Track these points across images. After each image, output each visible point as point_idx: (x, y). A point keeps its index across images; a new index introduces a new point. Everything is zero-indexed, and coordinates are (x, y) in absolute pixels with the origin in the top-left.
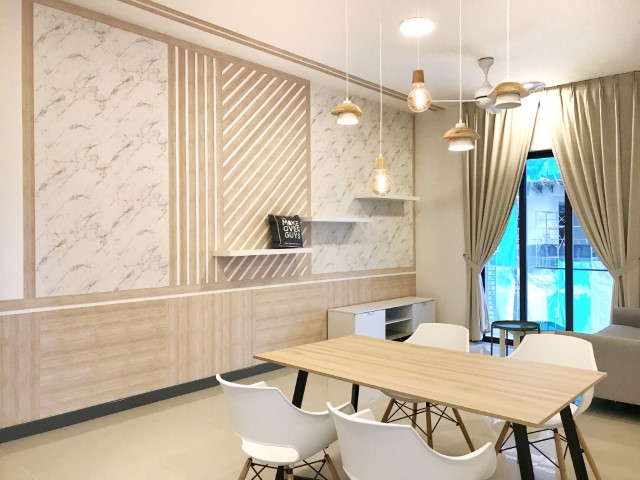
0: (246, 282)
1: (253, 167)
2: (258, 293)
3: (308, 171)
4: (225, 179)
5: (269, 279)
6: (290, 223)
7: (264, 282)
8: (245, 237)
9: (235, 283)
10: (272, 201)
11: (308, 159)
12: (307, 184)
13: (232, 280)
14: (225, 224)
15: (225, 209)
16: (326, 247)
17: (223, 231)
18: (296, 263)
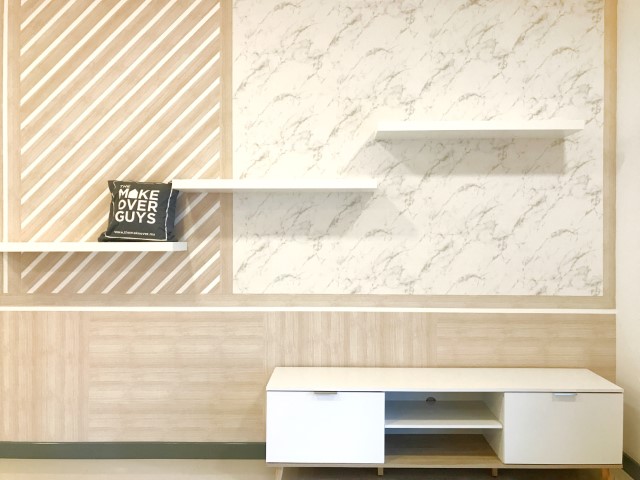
0: (69, 297)
1: (86, 100)
2: (95, 318)
3: (225, 94)
4: (23, 125)
5: (120, 295)
6: (134, 194)
7: (109, 300)
8: (67, 220)
9: (45, 296)
10: (130, 157)
11: (225, 70)
12: (224, 119)
13: (38, 291)
14: (24, 200)
15: (24, 175)
16: (275, 242)
17: (20, 210)
18: (189, 271)
